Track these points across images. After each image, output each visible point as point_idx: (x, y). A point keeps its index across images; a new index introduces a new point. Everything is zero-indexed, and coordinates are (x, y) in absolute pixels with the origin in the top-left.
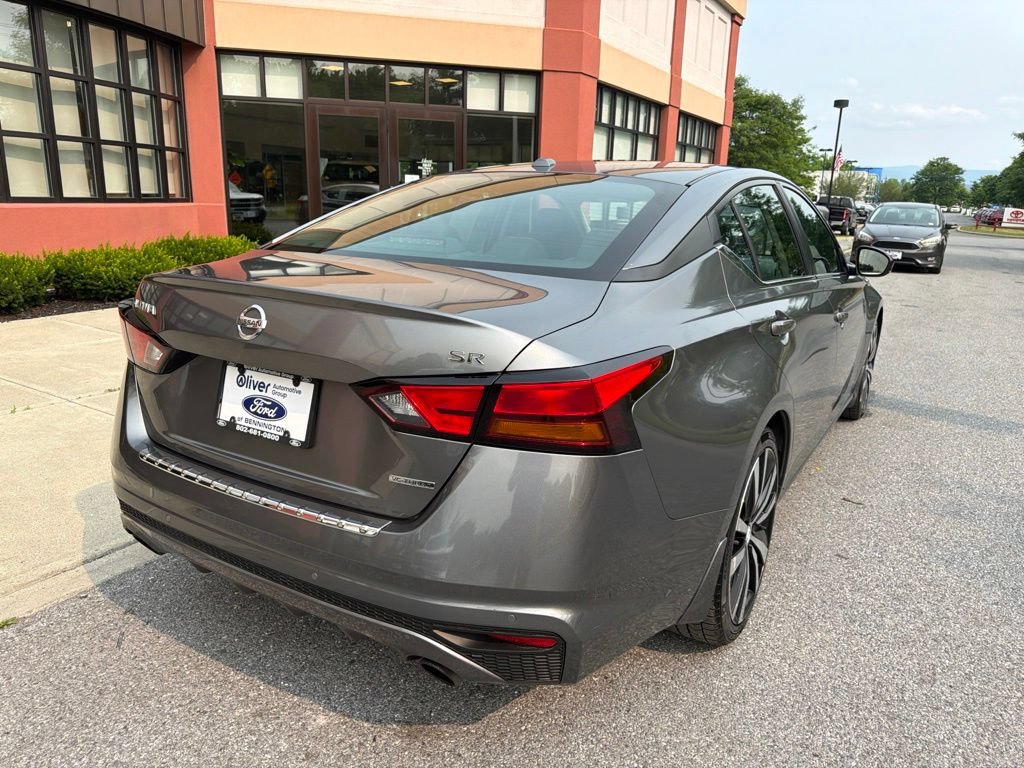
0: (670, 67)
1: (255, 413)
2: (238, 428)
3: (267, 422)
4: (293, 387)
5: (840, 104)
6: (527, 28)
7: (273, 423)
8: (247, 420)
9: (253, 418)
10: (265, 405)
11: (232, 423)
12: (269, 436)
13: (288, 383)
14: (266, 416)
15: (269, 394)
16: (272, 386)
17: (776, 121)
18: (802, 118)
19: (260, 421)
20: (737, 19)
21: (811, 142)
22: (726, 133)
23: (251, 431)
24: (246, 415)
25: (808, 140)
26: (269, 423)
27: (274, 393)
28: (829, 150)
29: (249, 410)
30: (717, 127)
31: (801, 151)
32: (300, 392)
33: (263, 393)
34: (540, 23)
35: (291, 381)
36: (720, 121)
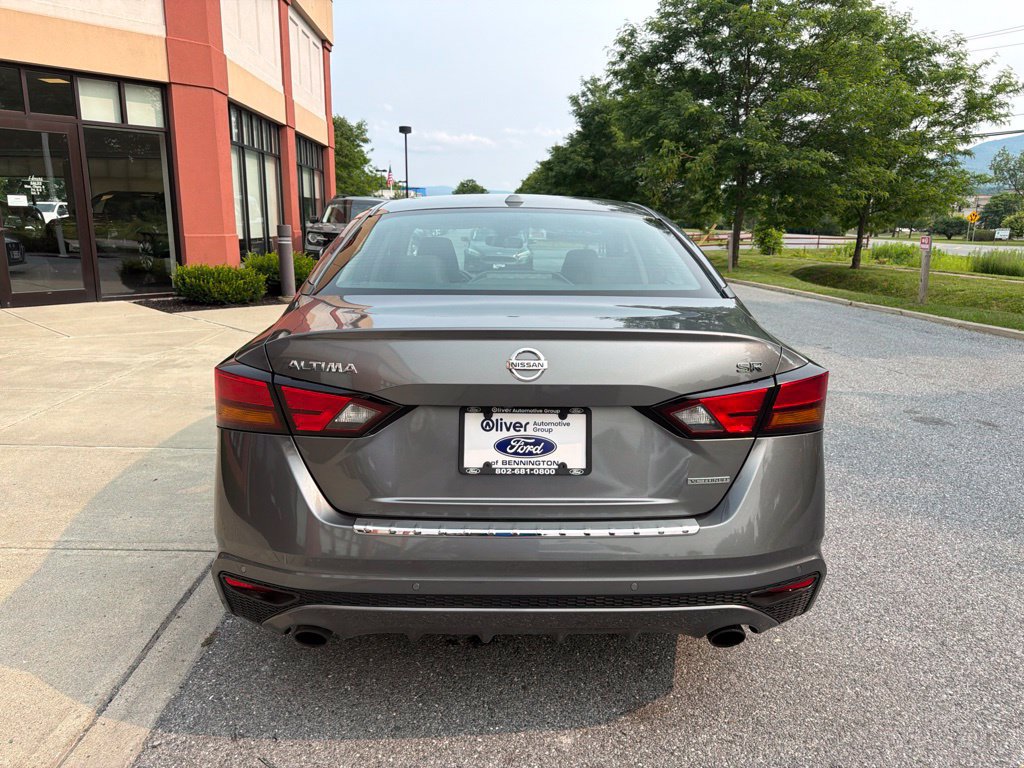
0: (282, 88)
1: (516, 453)
2: (498, 472)
3: (532, 460)
4: (558, 420)
5: (405, 130)
6: (147, 36)
7: (540, 459)
8: (504, 463)
9: (513, 459)
10: (526, 444)
11: (487, 468)
12: (542, 472)
13: (554, 418)
14: (530, 454)
15: (530, 431)
16: (532, 423)
17: (346, 142)
18: (366, 141)
19: (523, 460)
20: (327, 45)
21: (371, 163)
22: (331, 153)
23: (517, 472)
24: (502, 456)
25: (369, 161)
26: (535, 459)
27: (535, 430)
28: (384, 171)
29: (506, 452)
30: (322, 148)
31: (364, 172)
32: (568, 424)
33: (522, 432)
34: (160, 31)
35: (556, 416)
36: (325, 142)
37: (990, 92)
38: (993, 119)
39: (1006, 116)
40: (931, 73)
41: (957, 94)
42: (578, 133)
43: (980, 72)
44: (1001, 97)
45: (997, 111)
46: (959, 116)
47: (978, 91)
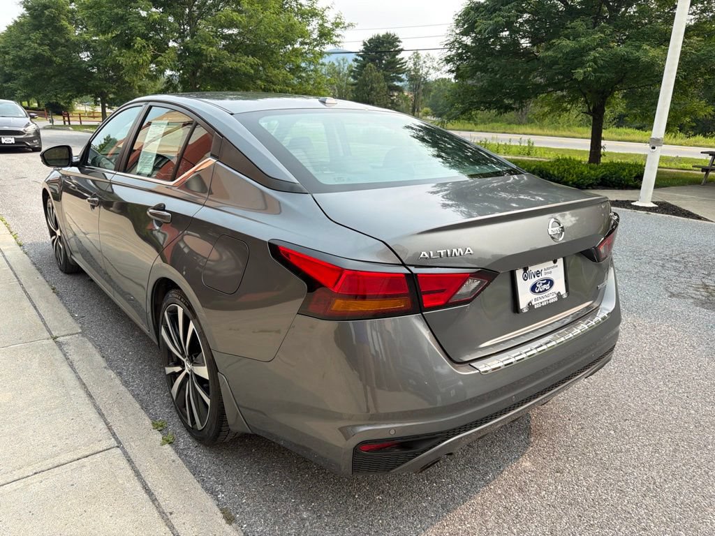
1: (540, 292)
2: (535, 306)
3: (547, 294)
4: (553, 265)
7: (550, 292)
8: (536, 300)
9: (539, 296)
10: (543, 284)
11: (530, 306)
12: (552, 301)
13: (551, 263)
15: (543, 275)
16: (543, 270)
19: (543, 295)
23: (543, 304)
24: (534, 296)
27: (546, 274)
29: (535, 292)
32: (557, 266)
33: (540, 277)
35: (552, 262)
37: (331, 27)
38: (334, 43)
39: (339, 42)
40: (299, 9)
41: (313, 26)
42: (23, 16)
43: (326, 13)
44: (338, 31)
45: (335, 39)
46: (315, 40)
47: (326, 25)
